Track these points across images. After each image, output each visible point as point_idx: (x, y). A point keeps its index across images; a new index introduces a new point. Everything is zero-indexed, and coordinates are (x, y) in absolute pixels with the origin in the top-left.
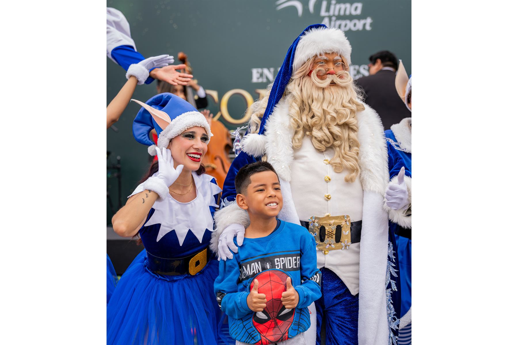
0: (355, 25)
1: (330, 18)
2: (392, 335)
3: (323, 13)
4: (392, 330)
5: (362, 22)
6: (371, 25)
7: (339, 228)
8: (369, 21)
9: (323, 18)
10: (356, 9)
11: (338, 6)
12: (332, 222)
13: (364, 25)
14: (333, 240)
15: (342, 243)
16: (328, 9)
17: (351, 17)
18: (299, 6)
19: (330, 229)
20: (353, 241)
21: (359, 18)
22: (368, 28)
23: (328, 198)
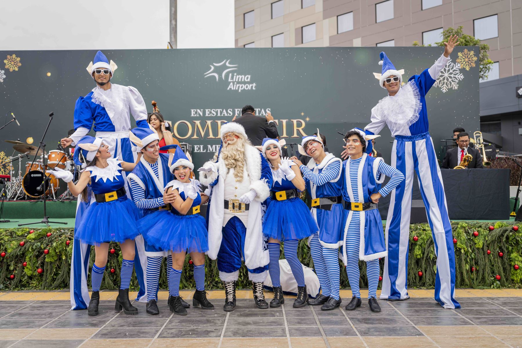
0: (247, 87)
1: (233, 83)
2: (264, 243)
3: (230, 80)
4: (265, 241)
5: (251, 85)
6: (255, 87)
7: (240, 204)
8: (254, 85)
9: (230, 82)
10: (247, 78)
11: (238, 77)
12: (237, 202)
13: (252, 87)
14: (238, 209)
15: (242, 211)
16: (232, 78)
17: (245, 83)
18: (216, 75)
19: (237, 204)
20: (246, 210)
21: (249, 83)
22: (254, 89)
23: (236, 188)
